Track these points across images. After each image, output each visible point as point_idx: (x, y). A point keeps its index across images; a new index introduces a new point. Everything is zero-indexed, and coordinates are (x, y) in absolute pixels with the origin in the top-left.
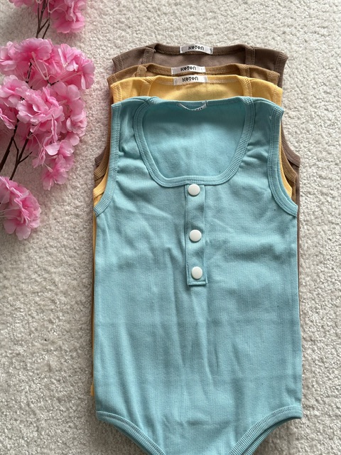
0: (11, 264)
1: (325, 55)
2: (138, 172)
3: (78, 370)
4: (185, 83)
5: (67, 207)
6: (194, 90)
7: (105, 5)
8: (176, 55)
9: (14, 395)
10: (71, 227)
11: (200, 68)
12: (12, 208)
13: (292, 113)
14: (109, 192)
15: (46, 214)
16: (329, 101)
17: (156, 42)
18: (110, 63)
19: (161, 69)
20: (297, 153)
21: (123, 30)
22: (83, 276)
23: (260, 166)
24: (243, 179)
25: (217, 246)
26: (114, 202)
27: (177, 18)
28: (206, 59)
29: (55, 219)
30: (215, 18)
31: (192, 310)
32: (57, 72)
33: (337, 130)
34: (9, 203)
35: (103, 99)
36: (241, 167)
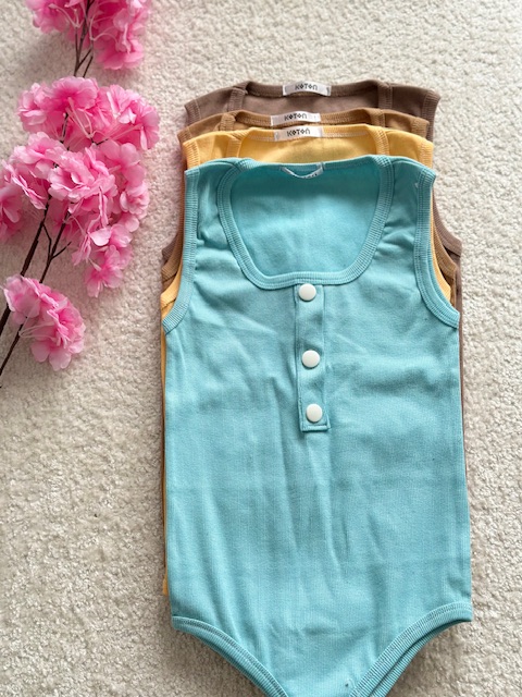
0: (44, 406)
1: (495, 93)
2: (226, 269)
3: (144, 558)
4: (290, 138)
5: (123, 322)
6: (304, 147)
7: (173, 27)
8: (277, 97)
9: (51, 596)
10: (129, 350)
11: (313, 115)
12: (42, 324)
13: (448, 179)
14: (184, 297)
15: (92, 332)
16: (502, 160)
17: (247, 79)
18: (181, 111)
19: (255, 118)
20: (457, 237)
21: (199, 63)
22: (148, 421)
23: (403, 256)
24: (378, 276)
25: (342, 374)
26: (191, 312)
27: (277, 43)
28: (320, 102)
29: (106, 340)
30: (332, 43)
31: (308, 467)
32: (105, 127)
33: (514, 201)
34: (39, 318)
35: (171, 164)
36: (374, 258)
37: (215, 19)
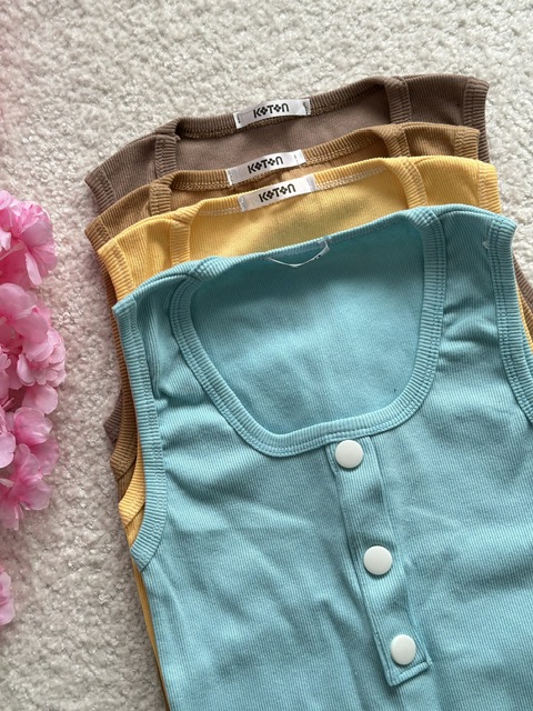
4: (265, 203)
5: (70, 551)
6: (290, 214)
7: (37, 50)
8: (228, 135)
10: (87, 595)
11: (292, 154)
15: (24, 579)
18: (80, 189)
19: (202, 178)
21: (91, 102)
23: (482, 357)
24: (454, 396)
25: (429, 570)
26: (172, 521)
28: (298, 128)
29: (48, 586)
30: (294, 25)
35: (87, 278)
36: (439, 369)
37: (101, 23)
